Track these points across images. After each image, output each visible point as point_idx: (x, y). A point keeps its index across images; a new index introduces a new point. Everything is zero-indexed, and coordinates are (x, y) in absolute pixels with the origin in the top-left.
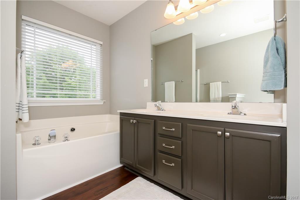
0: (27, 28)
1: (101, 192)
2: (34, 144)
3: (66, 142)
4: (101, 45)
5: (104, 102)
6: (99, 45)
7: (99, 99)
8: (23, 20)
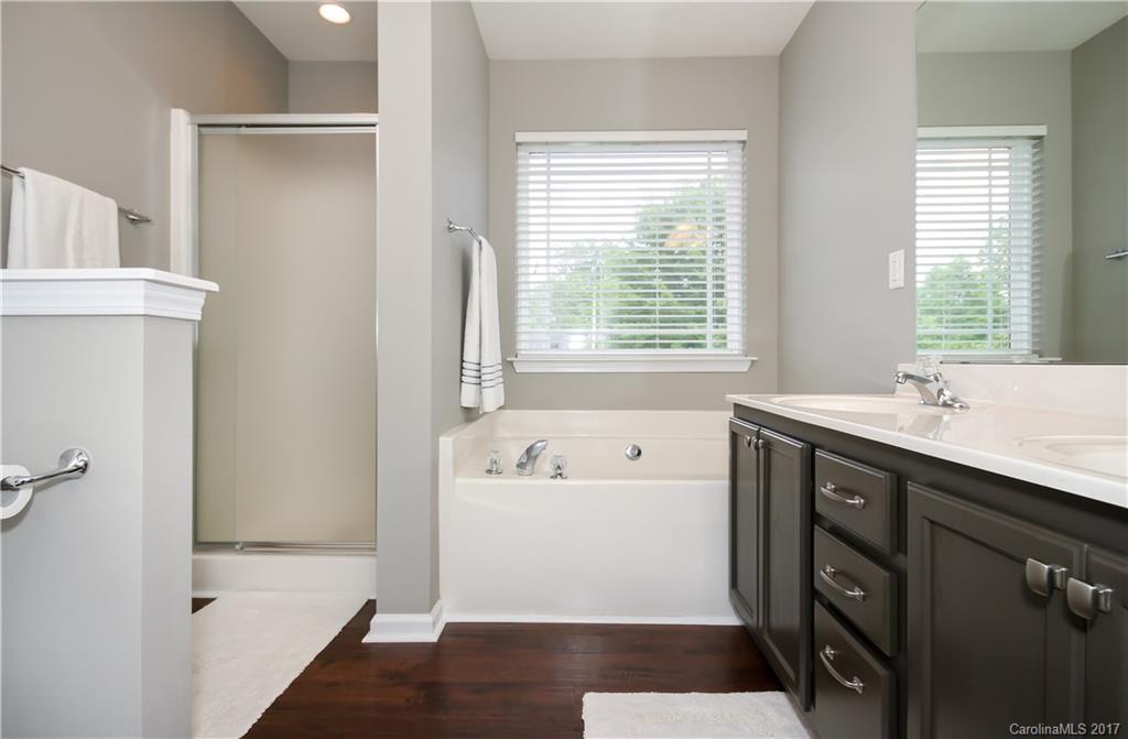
0: (532, 161)
1: (623, 675)
2: (489, 471)
3: (559, 481)
4: (744, 142)
5: (753, 362)
6: (736, 145)
7: (736, 352)
8: (518, 144)
